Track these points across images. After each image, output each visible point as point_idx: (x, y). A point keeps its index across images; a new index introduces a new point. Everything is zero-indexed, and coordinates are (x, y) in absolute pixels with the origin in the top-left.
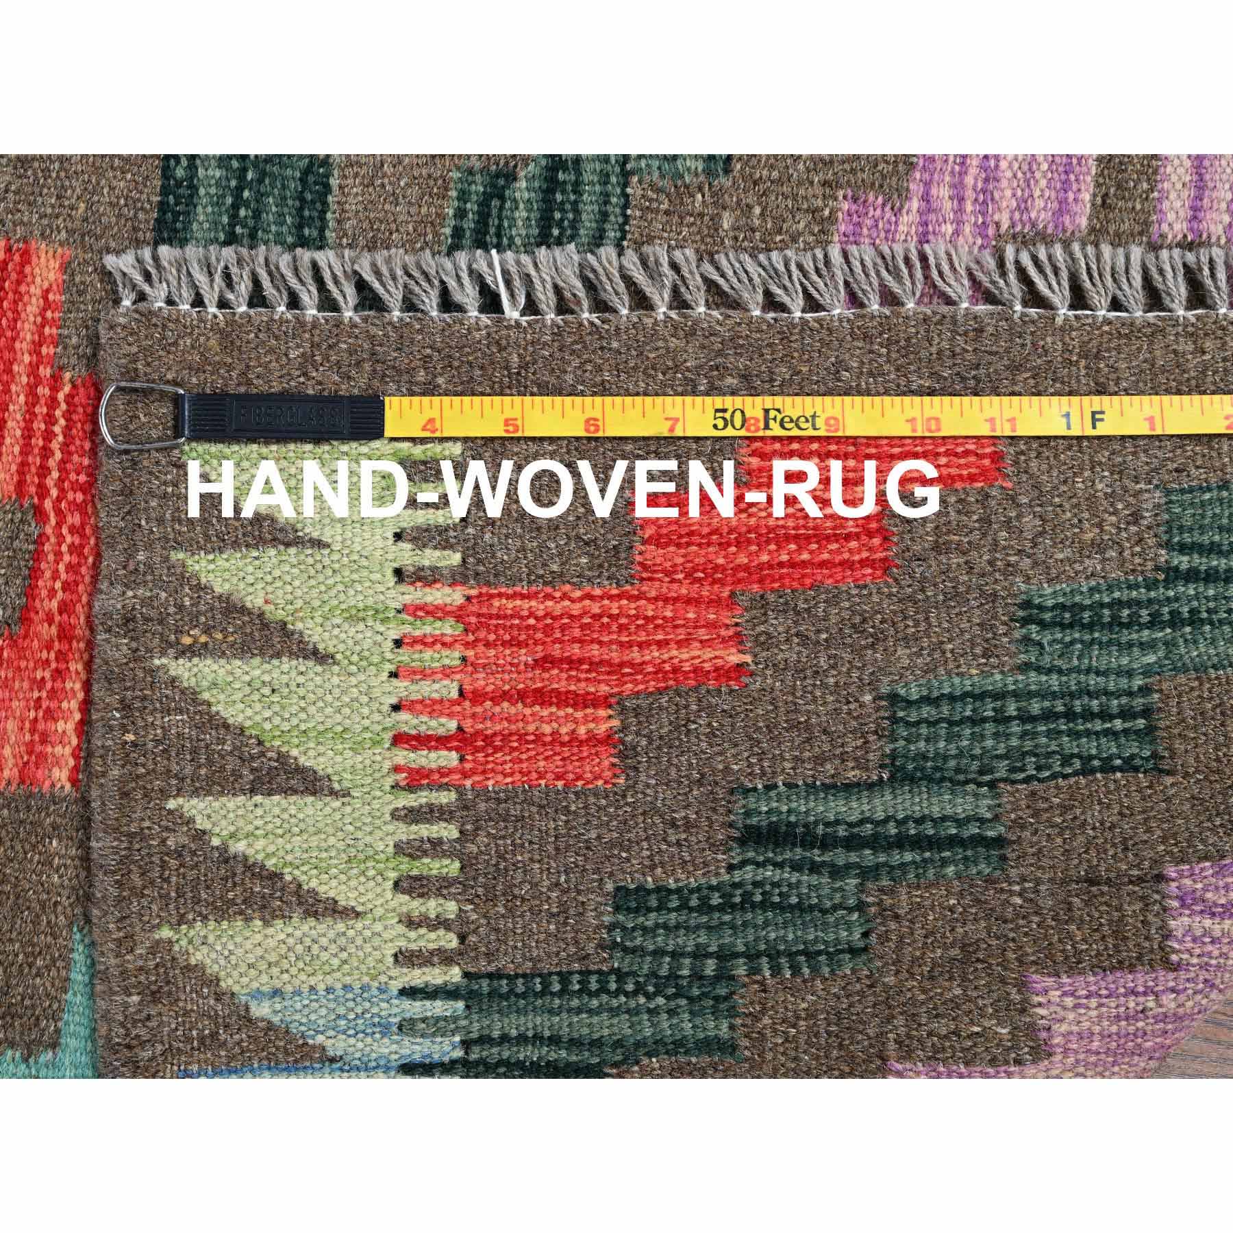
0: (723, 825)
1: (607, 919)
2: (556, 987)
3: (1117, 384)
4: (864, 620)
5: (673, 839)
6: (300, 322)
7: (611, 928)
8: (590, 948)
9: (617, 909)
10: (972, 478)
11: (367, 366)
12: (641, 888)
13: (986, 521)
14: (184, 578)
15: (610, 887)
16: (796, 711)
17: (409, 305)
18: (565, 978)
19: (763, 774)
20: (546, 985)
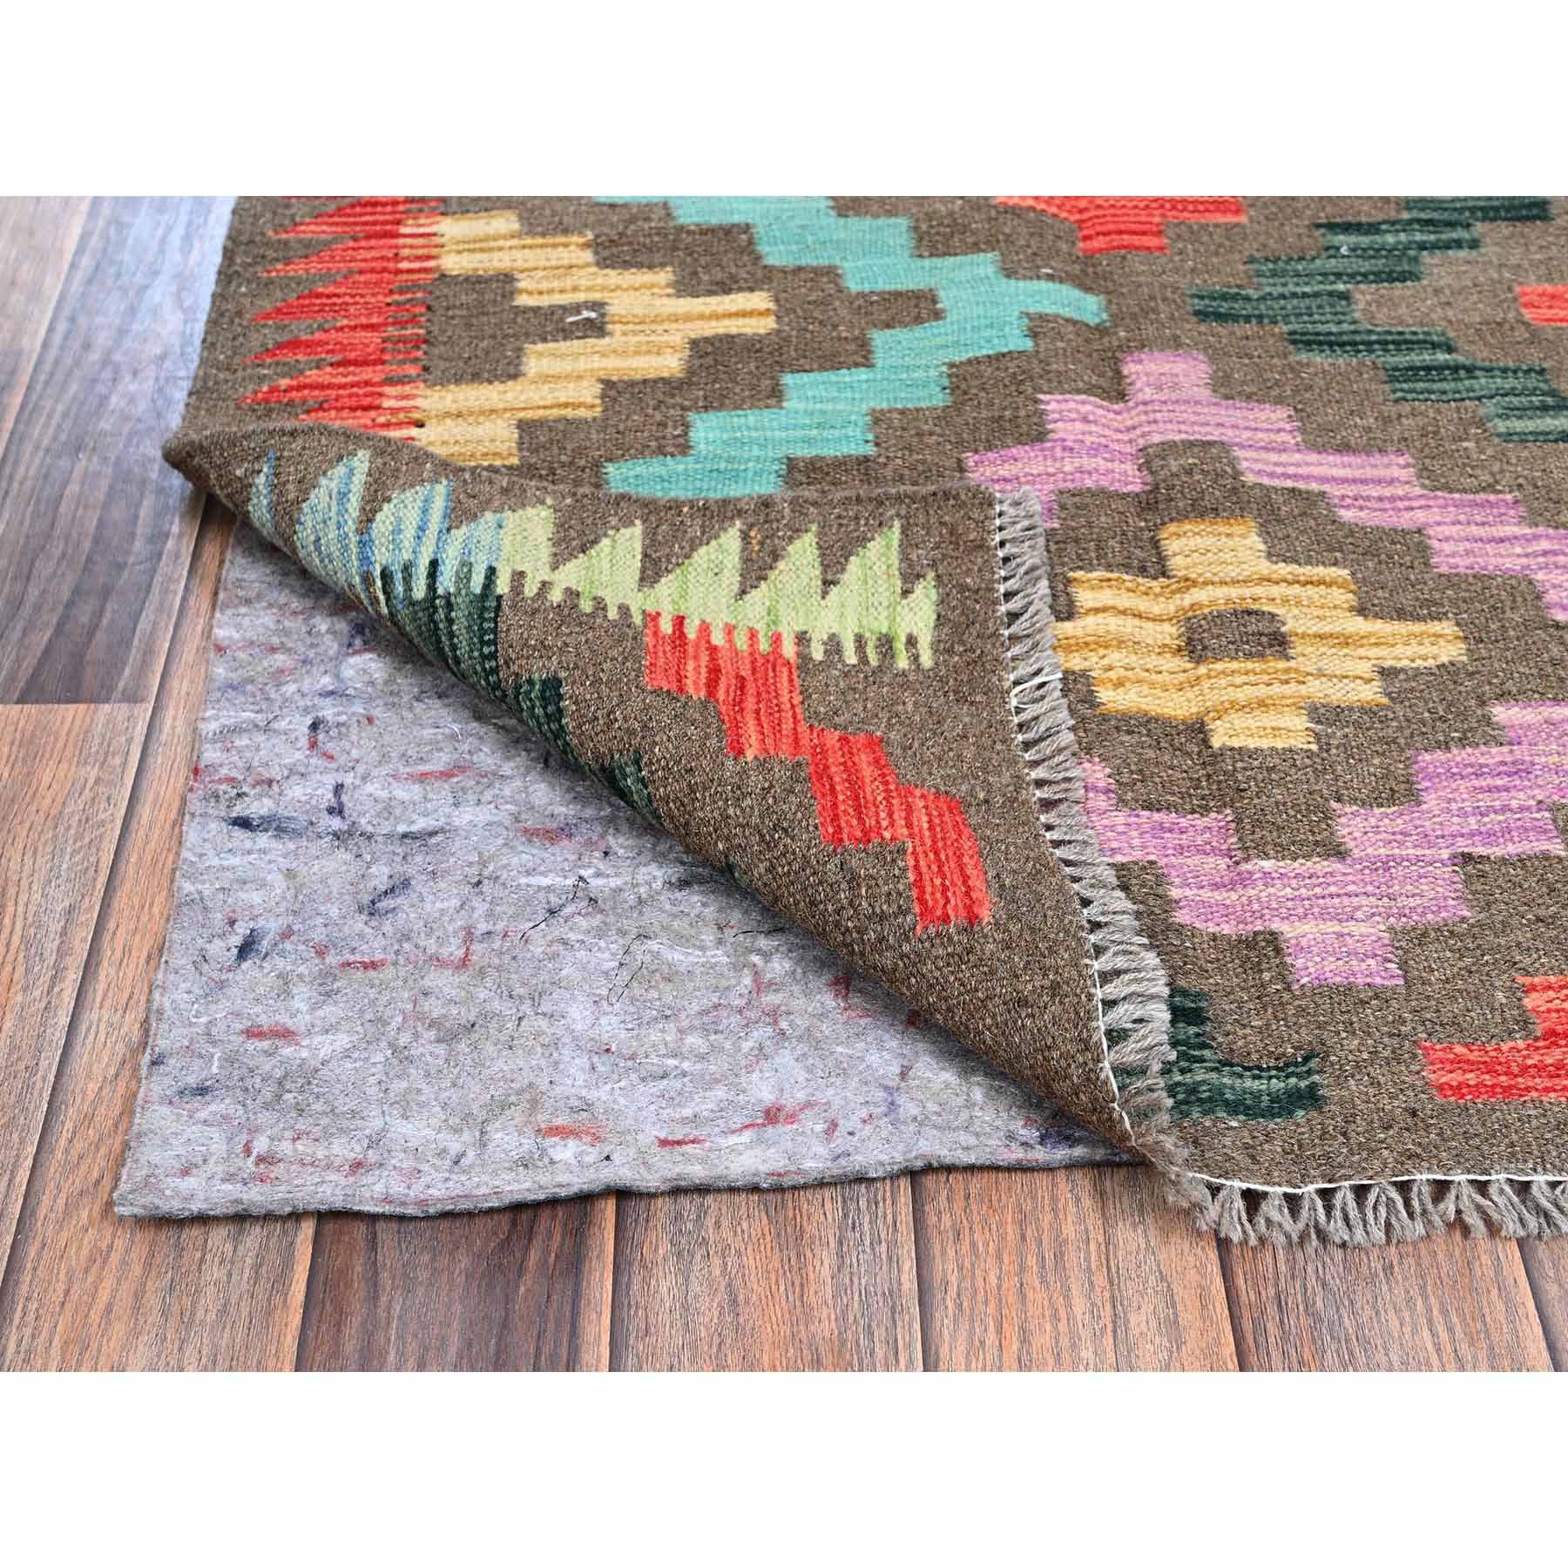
0: (610, 750)
1: (536, 676)
2: (486, 650)
3: (1028, 1016)
4: (785, 830)
5: (599, 714)
6: (996, 602)
7: (530, 682)
8: (514, 668)
9: (544, 683)
10: (922, 901)
11: (963, 619)
12: (560, 697)
13: (882, 917)
14: (797, 531)
15: (563, 674)
16: (705, 789)
17: (1014, 639)
18: (493, 656)
19: (652, 773)
20: (489, 643)
